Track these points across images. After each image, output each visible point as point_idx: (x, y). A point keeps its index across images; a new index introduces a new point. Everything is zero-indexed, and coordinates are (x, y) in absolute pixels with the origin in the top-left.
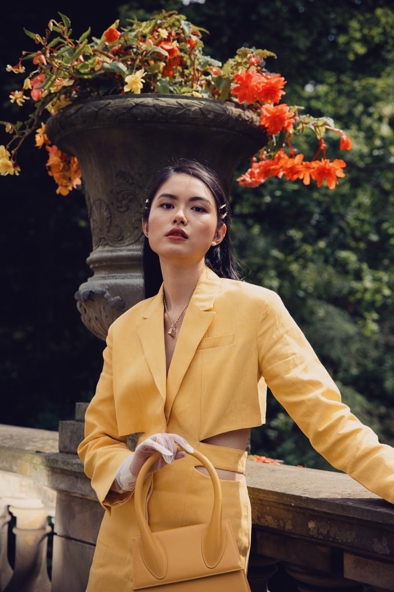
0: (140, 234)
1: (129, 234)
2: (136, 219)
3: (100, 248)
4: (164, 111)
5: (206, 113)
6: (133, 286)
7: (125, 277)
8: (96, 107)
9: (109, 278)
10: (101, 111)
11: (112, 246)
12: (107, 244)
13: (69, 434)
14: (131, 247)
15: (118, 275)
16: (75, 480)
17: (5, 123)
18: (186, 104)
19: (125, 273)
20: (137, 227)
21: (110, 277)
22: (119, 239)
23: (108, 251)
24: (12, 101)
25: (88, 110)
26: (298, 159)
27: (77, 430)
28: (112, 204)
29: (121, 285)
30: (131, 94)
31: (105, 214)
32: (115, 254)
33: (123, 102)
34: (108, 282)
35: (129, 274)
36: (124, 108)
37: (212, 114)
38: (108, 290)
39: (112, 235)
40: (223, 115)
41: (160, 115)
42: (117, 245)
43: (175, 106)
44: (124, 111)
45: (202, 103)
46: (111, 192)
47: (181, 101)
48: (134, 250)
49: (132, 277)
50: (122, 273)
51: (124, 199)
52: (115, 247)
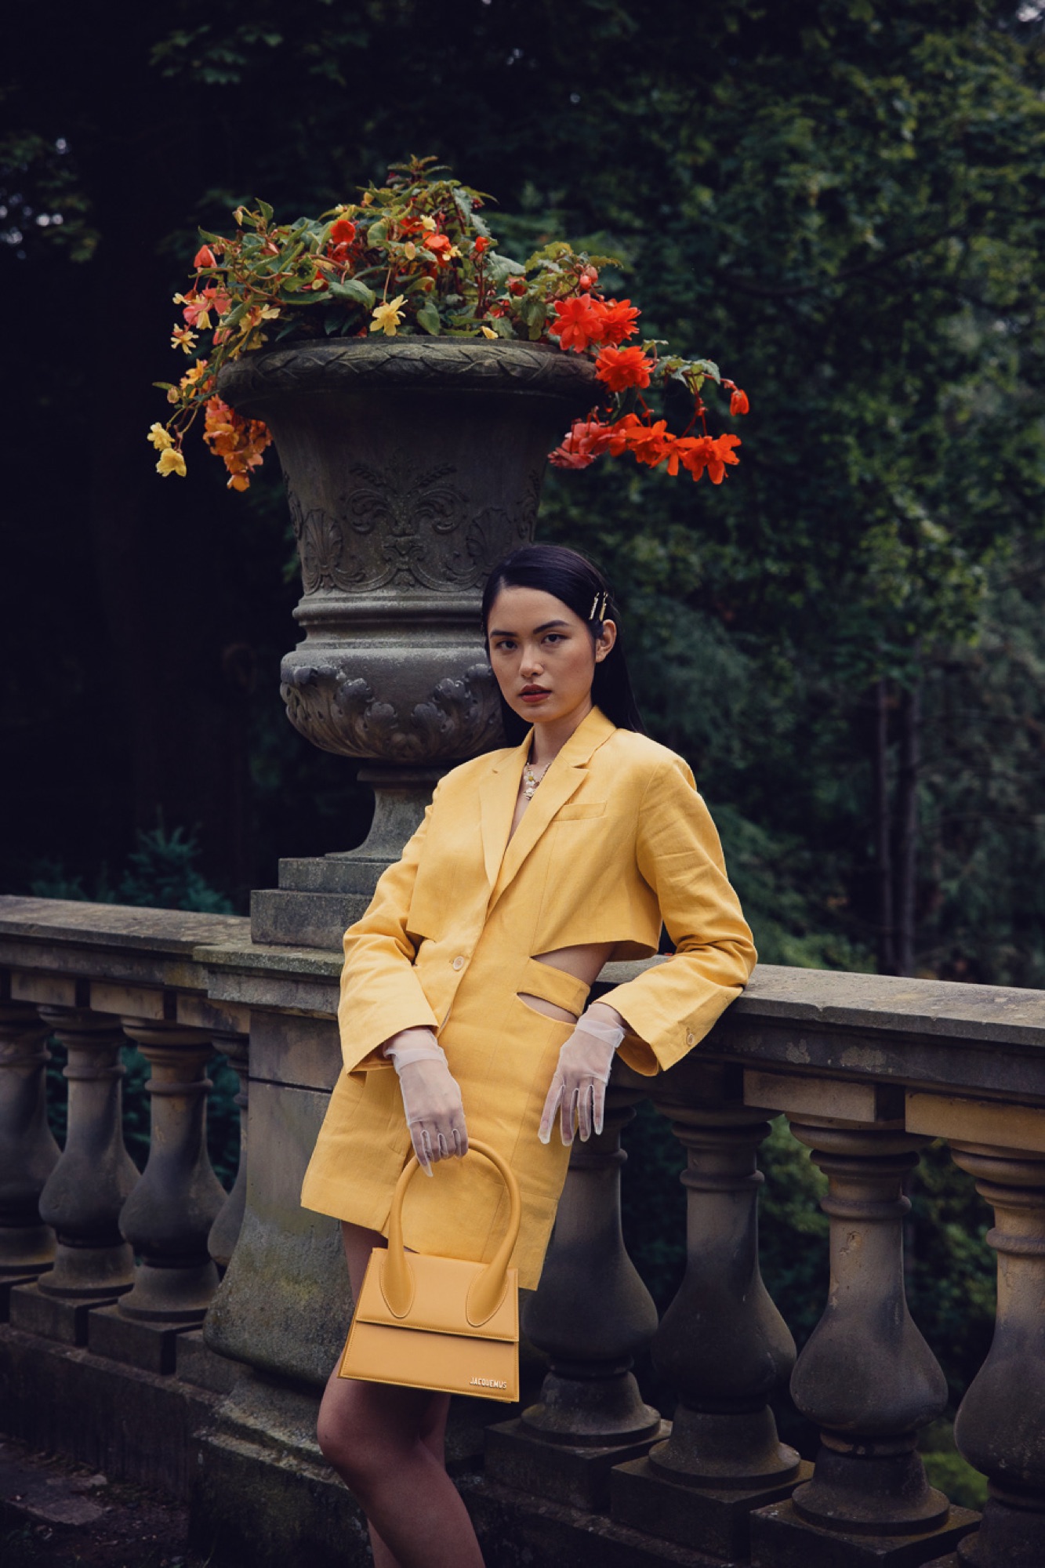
0: (395, 570)
1: (374, 571)
2: (387, 545)
3: (321, 594)
4: (439, 368)
5: (509, 368)
6: (386, 661)
7: (370, 644)
8: (320, 359)
9: (341, 646)
10: (330, 366)
11: (344, 591)
12: (335, 587)
13: (271, 912)
14: (379, 593)
15: (358, 641)
16: (293, 986)
17: (164, 385)
18: (476, 354)
19: (369, 637)
20: (390, 559)
21: (344, 644)
22: (358, 578)
23: (337, 600)
24: (174, 346)
25: (307, 364)
26: (659, 428)
27: (286, 904)
28: (345, 518)
29: (365, 660)
30: (380, 337)
31: (331, 534)
32: (351, 605)
33: (369, 353)
34: (341, 653)
35: (377, 640)
36: (371, 363)
37: (519, 369)
38: (342, 667)
39: (344, 572)
40: (536, 370)
41: (432, 374)
42: (353, 590)
43: (457, 359)
44: (371, 368)
45: (500, 351)
46: (343, 499)
47: (467, 350)
48: (384, 599)
49: (382, 645)
50: (364, 637)
51: (366, 511)
52: (350, 592)
